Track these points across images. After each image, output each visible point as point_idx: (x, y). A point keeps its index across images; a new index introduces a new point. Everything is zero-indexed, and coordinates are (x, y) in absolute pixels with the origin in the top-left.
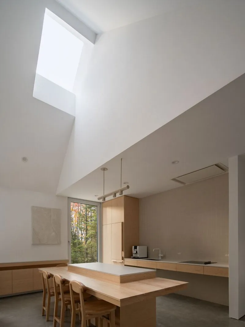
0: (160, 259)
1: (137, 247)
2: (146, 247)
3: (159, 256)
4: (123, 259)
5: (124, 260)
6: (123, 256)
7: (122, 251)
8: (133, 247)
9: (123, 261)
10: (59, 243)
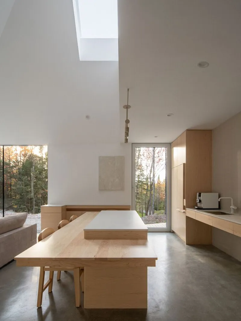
0: (232, 212)
1: (201, 193)
2: (218, 194)
3: (231, 208)
4: (184, 208)
5: (186, 210)
6: (185, 205)
7: (184, 198)
8: (198, 194)
9: (184, 211)
10: (122, 189)
